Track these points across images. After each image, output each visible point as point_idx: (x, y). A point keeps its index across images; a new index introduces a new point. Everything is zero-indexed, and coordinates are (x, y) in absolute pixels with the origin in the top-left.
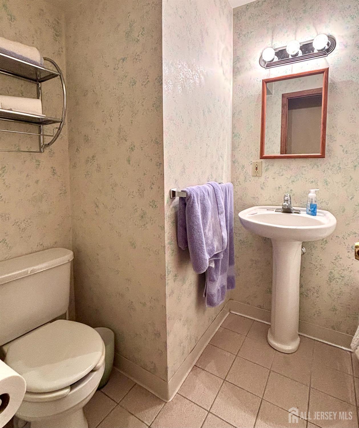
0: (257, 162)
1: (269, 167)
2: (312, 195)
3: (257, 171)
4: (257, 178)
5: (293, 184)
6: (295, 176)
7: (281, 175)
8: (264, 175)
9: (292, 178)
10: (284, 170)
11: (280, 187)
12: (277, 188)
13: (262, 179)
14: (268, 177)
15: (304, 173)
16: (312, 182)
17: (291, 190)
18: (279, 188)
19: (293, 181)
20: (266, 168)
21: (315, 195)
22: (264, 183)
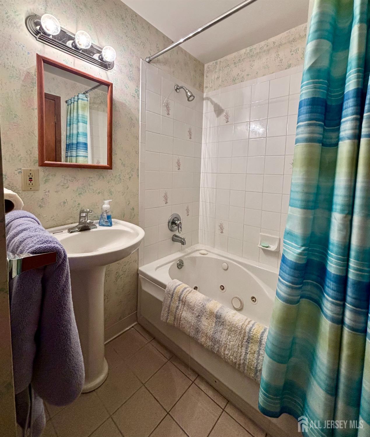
0: (31, 170)
1: (51, 177)
2: (106, 206)
3: (31, 184)
4: (31, 193)
5: (80, 196)
6: (82, 188)
7: (66, 187)
8: (42, 187)
9: (79, 190)
10: (69, 181)
11: (66, 201)
12: (62, 204)
13: (40, 194)
14: (49, 191)
15: (91, 184)
16: (99, 193)
17: (79, 204)
18: (64, 203)
19: (81, 194)
20: (44, 179)
21: (108, 206)
22: (43, 199)
